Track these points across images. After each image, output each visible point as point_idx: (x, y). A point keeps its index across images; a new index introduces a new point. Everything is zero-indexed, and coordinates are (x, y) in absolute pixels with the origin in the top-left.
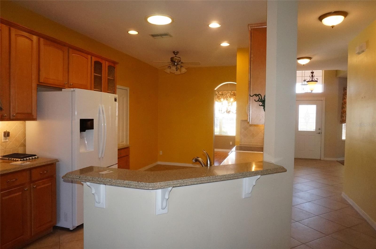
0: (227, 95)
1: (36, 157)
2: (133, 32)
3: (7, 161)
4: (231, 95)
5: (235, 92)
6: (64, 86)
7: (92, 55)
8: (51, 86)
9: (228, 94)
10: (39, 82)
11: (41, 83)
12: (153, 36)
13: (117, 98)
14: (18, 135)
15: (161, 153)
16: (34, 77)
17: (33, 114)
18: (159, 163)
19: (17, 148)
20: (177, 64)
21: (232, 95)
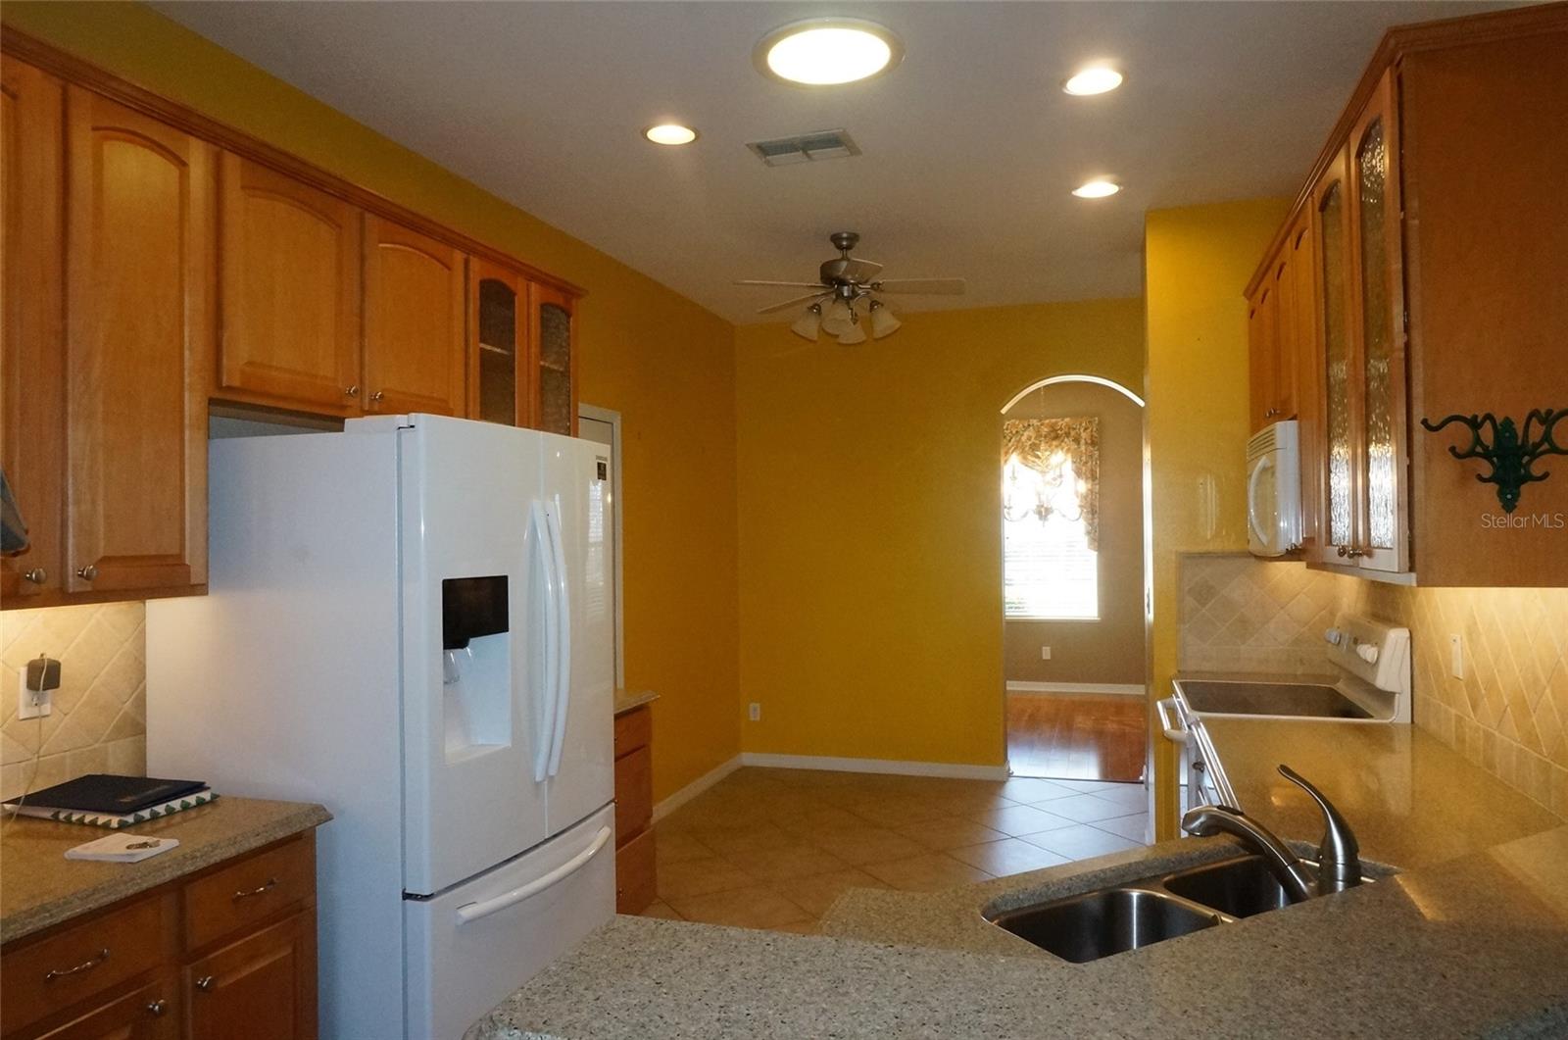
0: (1024, 439)
1: (206, 795)
2: (670, 134)
3: (49, 827)
4: (1039, 436)
5: (1056, 423)
6: (343, 407)
7: (471, 248)
8: (281, 405)
9: (1026, 434)
10: (219, 386)
11: (230, 389)
12: (764, 150)
13: (606, 459)
14: (103, 673)
15: (754, 711)
16: (193, 357)
17: (187, 562)
18: (749, 759)
19: (96, 746)
20: (854, 294)
21: (1045, 437)
